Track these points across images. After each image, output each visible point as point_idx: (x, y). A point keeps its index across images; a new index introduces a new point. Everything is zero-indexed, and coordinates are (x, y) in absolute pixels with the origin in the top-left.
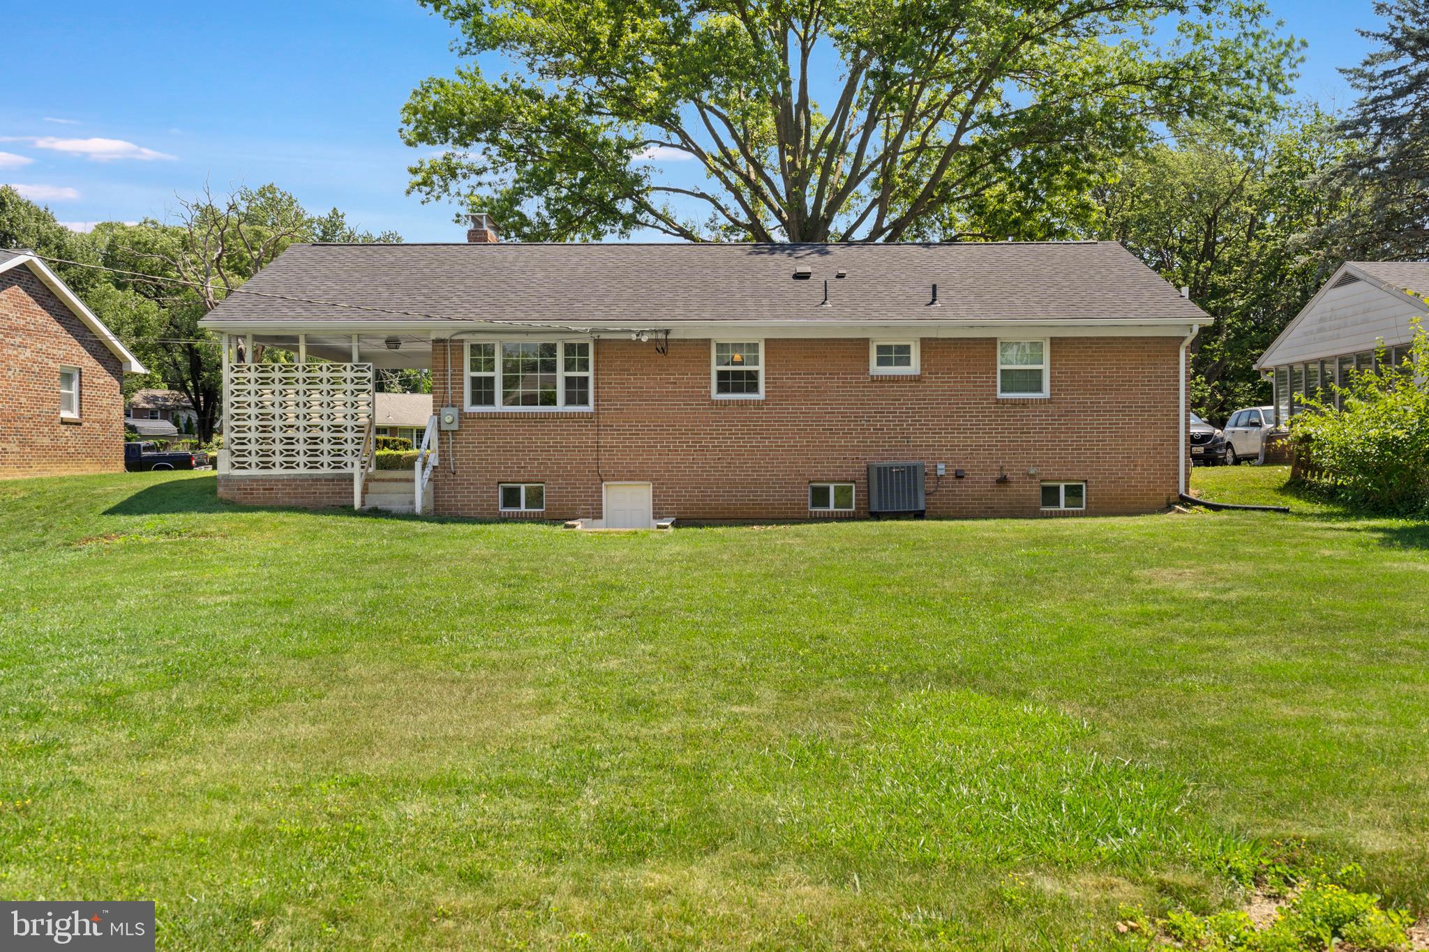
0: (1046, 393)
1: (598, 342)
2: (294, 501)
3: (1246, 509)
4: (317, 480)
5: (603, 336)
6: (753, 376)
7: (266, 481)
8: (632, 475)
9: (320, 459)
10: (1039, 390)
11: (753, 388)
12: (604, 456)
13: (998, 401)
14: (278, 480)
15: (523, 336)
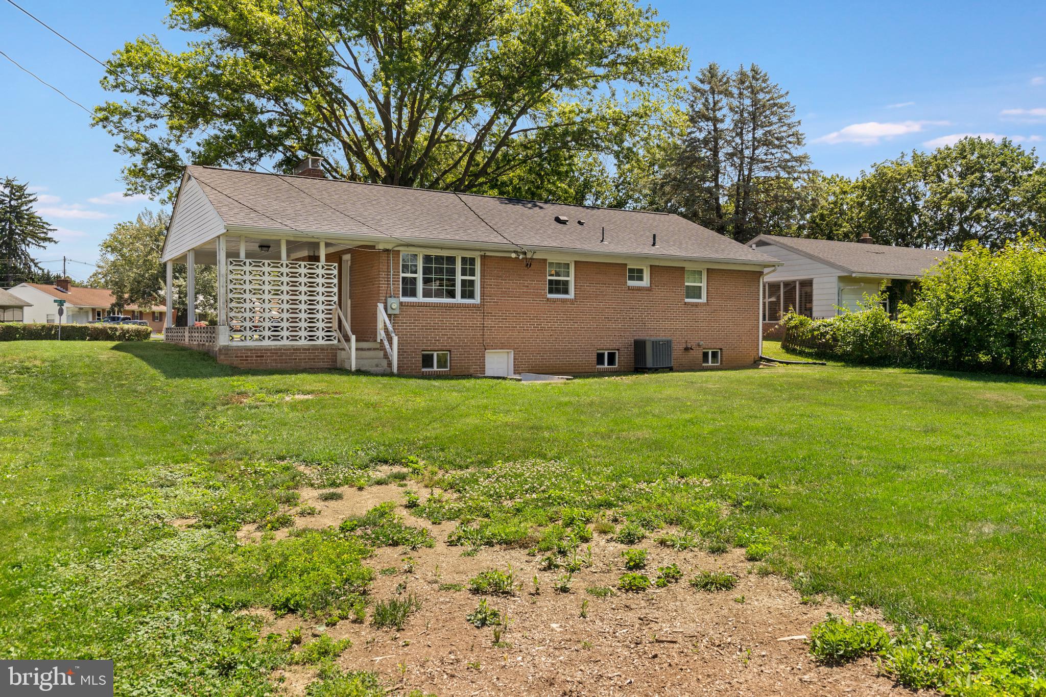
0: (704, 299)
1: (483, 258)
2: (279, 365)
3: (788, 363)
4: (297, 349)
5: (488, 254)
6: (566, 283)
7: (260, 350)
8: (503, 346)
9: (299, 333)
10: (700, 297)
11: (566, 292)
12: (487, 333)
13: (685, 303)
14: (267, 349)
15: (439, 250)
